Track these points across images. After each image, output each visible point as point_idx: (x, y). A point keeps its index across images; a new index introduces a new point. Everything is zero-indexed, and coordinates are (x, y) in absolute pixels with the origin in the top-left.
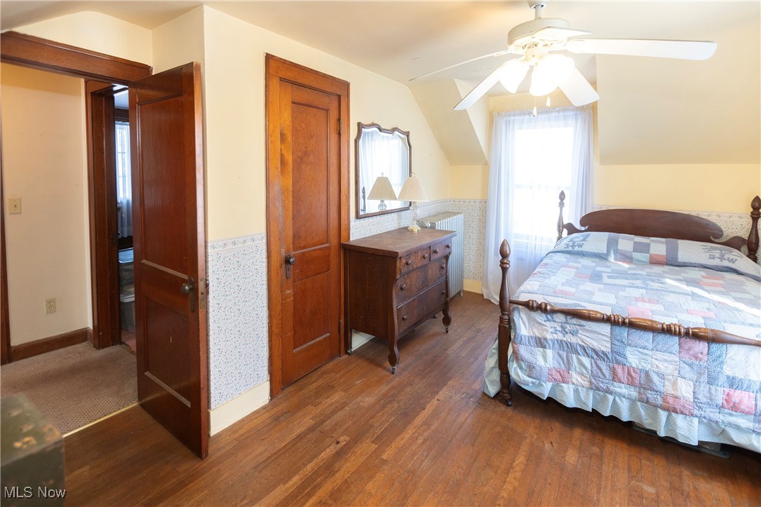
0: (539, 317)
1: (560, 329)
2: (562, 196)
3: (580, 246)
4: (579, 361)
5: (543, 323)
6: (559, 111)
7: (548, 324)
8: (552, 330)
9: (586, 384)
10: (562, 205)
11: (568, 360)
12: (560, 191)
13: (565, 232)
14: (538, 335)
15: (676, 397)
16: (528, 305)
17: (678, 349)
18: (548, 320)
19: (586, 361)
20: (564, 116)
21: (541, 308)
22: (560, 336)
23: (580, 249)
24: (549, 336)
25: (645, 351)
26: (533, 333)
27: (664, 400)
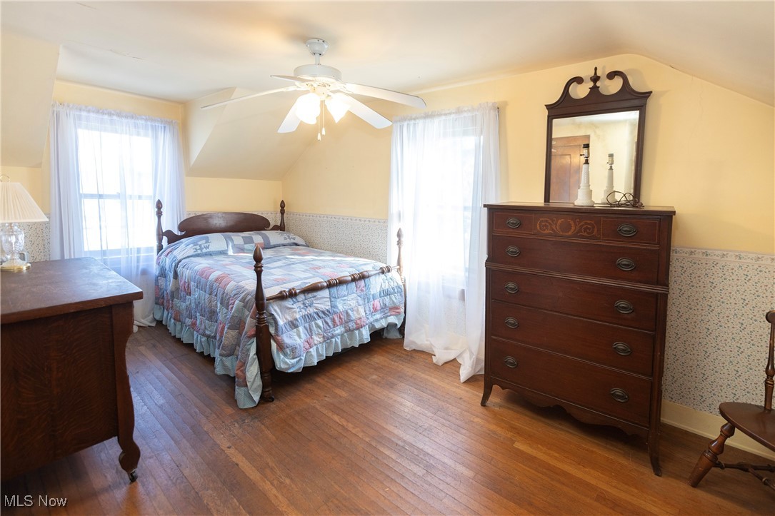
0: (289, 303)
1: (302, 306)
2: (159, 205)
3: (207, 247)
4: (316, 324)
5: (292, 306)
6: (146, 120)
7: (295, 306)
8: (298, 310)
9: (321, 340)
10: (159, 214)
11: (310, 329)
12: (157, 200)
13: (165, 239)
14: (290, 319)
15: (360, 318)
16: (281, 297)
17: (355, 289)
18: (295, 303)
19: (320, 322)
20: (152, 126)
21: (292, 295)
22: (304, 312)
23: (208, 250)
24: (298, 316)
25: (345, 298)
26: (286, 319)
27: (356, 324)
